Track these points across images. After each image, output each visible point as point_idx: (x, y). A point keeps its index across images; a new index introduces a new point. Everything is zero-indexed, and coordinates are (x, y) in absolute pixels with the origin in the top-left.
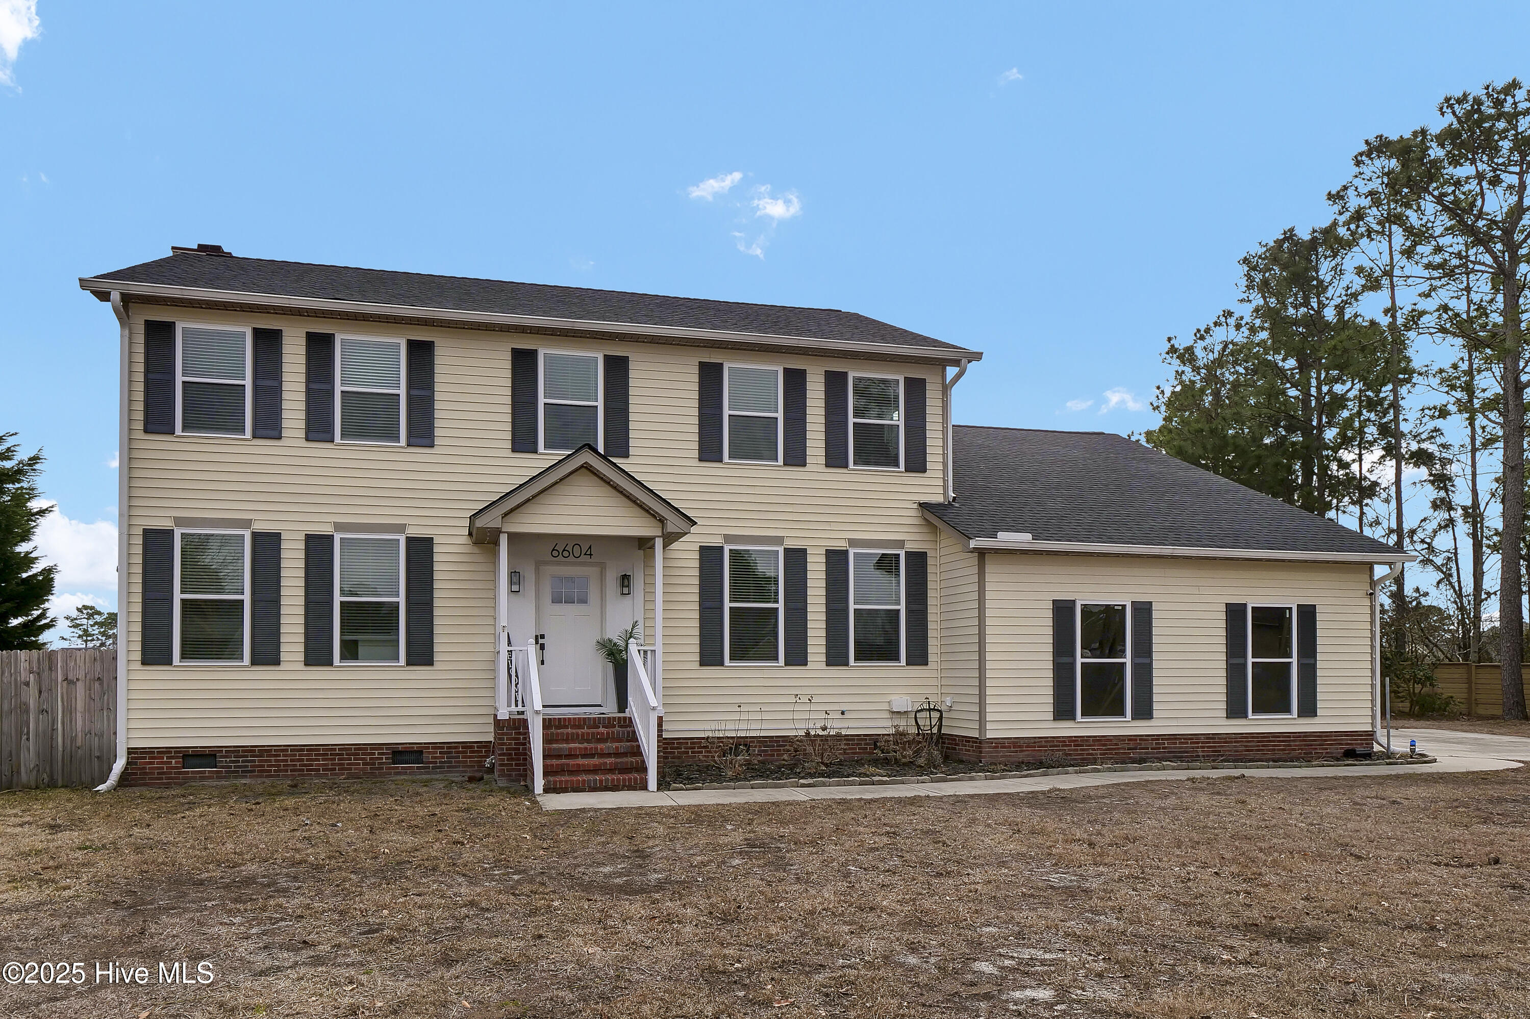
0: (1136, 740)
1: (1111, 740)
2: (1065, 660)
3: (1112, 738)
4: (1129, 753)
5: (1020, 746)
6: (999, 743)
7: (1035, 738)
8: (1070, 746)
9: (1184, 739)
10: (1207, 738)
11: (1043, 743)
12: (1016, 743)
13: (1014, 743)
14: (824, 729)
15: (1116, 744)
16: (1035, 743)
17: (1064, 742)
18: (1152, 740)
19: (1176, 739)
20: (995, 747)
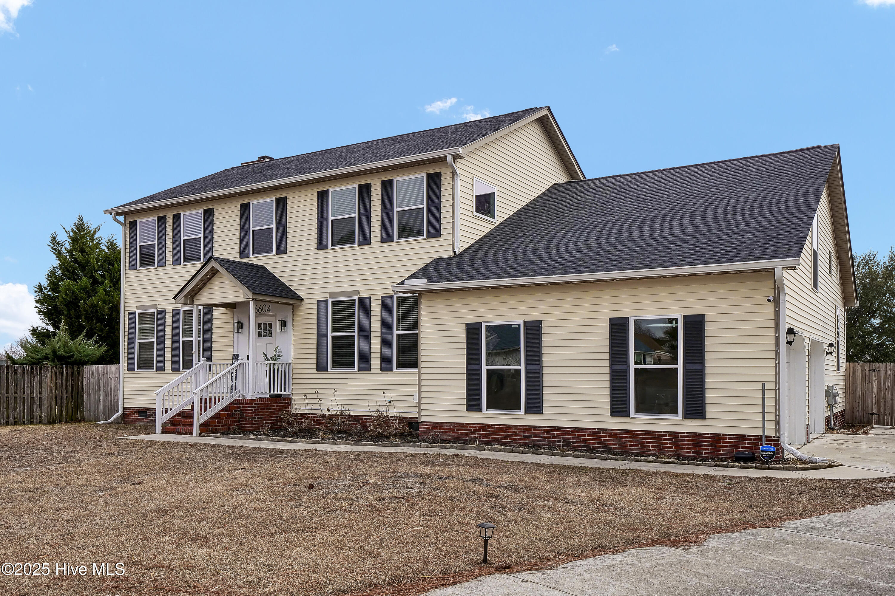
0: (531, 430)
1: (510, 428)
2: (475, 367)
3: (511, 427)
4: (525, 440)
5: (444, 429)
6: (430, 425)
7: (454, 423)
8: (480, 431)
9: (572, 431)
10: (593, 432)
11: (460, 428)
12: (442, 426)
13: (440, 426)
14: (329, 410)
15: (515, 432)
16: (454, 427)
17: (475, 427)
18: (544, 430)
19: (564, 431)
20: (428, 428)
